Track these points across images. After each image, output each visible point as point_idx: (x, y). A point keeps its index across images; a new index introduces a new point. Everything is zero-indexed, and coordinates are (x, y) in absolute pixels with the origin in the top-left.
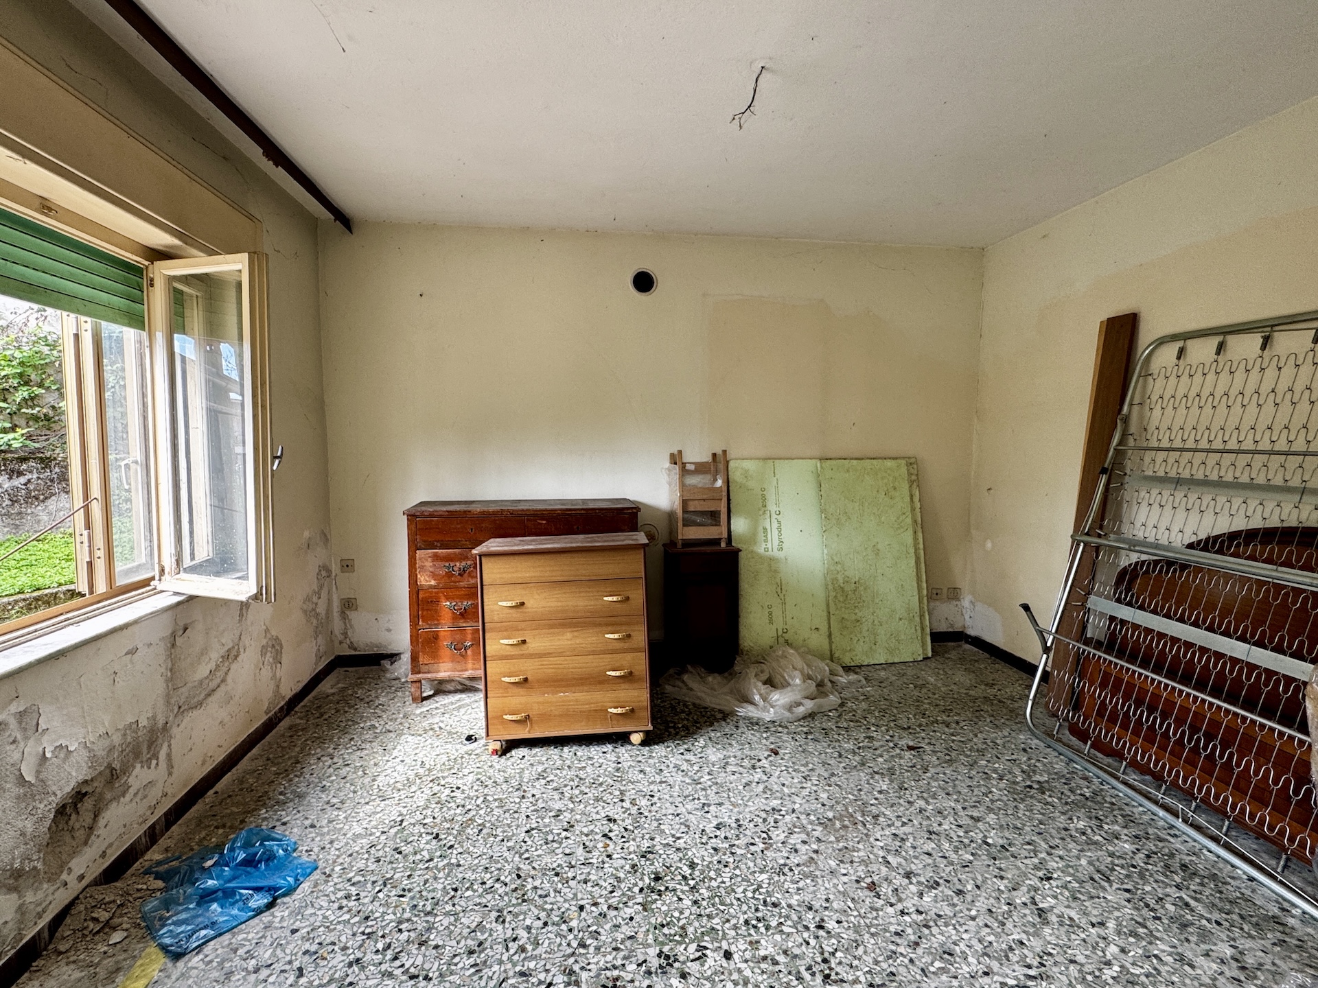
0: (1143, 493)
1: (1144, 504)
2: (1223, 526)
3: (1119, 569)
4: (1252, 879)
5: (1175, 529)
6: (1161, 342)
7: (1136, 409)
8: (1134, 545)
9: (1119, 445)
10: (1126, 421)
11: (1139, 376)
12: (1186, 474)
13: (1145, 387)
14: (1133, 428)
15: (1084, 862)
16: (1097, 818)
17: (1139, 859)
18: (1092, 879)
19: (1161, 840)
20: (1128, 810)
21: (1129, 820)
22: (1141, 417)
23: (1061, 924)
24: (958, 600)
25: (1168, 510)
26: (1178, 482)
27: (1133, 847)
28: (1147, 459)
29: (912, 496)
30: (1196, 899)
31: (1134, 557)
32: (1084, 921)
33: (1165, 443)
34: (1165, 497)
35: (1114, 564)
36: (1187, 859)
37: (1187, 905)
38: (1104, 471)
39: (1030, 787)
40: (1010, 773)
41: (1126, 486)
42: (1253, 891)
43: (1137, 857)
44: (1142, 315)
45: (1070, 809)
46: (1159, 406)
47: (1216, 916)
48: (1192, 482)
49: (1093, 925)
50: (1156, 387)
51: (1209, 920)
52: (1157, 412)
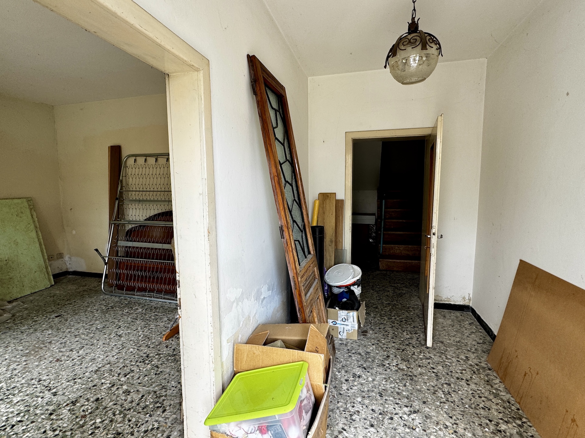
0: (130, 206)
1: (131, 209)
2: (152, 213)
3: (126, 230)
4: (170, 303)
5: (140, 216)
6: (129, 156)
7: (124, 178)
8: (130, 222)
9: (121, 190)
10: (122, 181)
11: (124, 167)
12: (141, 199)
13: (126, 171)
14: (124, 184)
15: (129, 319)
16: (131, 307)
17: (144, 311)
18: (132, 321)
19: (148, 305)
20: (139, 302)
21: (140, 304)
22: (126, 180)
23: (126, 335)
24: (63, 258)
25: (138, 210)
26: (140, 201)
27: (142, 310)
28: (130, 195)
29: (32, 215)
30: (158, 313)
31: (130, 227)
32: (132, 331)
33: (134, 189)
34: (136, 206)
35: (125, 230)
36: (155, 306)
37: (157, 315)
38: (117, 199)
39: (108, 309)
40: (100, 308)
41: (125, 204)
42: (170, 305)
43: (143, 311)
44: (122, 146)
45: (122, 309)
46: (131, 177)
47: (163, 314)
48: (143, 201)
49: (135, 331)
50: (129, 171)
51: (162, 316)
52: (131, 179)
